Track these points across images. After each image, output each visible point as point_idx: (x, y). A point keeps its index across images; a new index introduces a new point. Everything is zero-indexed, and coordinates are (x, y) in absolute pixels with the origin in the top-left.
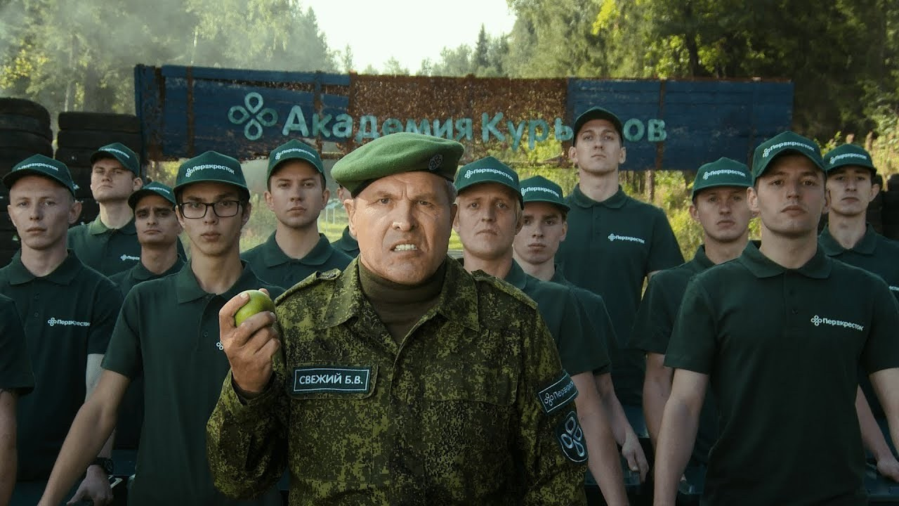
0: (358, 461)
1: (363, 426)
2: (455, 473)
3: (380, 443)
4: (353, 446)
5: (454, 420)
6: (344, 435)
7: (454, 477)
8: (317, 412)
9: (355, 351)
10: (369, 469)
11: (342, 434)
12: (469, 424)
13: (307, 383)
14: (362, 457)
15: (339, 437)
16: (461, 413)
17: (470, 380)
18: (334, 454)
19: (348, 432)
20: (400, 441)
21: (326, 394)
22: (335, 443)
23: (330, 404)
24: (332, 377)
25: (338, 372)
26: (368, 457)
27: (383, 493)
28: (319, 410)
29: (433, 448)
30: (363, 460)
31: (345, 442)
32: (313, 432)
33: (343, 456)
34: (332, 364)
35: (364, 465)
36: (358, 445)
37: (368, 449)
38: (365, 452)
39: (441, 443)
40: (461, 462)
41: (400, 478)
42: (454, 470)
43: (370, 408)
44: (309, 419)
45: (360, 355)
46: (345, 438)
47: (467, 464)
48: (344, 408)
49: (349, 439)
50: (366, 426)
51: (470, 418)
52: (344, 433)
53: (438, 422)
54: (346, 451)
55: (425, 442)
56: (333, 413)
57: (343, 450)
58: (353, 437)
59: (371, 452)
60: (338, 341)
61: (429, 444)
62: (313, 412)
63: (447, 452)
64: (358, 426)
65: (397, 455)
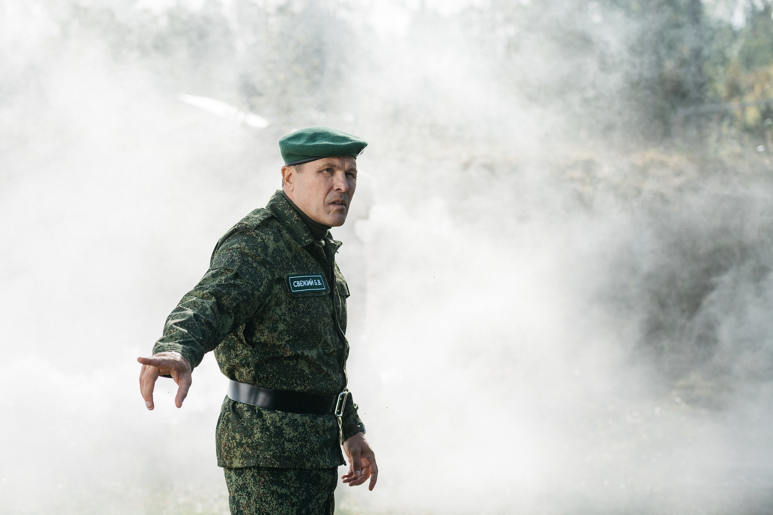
25: (311, 278)
32: (306, 318)
45: (313, 265)
60: (300, 256)
62: (304, 305)
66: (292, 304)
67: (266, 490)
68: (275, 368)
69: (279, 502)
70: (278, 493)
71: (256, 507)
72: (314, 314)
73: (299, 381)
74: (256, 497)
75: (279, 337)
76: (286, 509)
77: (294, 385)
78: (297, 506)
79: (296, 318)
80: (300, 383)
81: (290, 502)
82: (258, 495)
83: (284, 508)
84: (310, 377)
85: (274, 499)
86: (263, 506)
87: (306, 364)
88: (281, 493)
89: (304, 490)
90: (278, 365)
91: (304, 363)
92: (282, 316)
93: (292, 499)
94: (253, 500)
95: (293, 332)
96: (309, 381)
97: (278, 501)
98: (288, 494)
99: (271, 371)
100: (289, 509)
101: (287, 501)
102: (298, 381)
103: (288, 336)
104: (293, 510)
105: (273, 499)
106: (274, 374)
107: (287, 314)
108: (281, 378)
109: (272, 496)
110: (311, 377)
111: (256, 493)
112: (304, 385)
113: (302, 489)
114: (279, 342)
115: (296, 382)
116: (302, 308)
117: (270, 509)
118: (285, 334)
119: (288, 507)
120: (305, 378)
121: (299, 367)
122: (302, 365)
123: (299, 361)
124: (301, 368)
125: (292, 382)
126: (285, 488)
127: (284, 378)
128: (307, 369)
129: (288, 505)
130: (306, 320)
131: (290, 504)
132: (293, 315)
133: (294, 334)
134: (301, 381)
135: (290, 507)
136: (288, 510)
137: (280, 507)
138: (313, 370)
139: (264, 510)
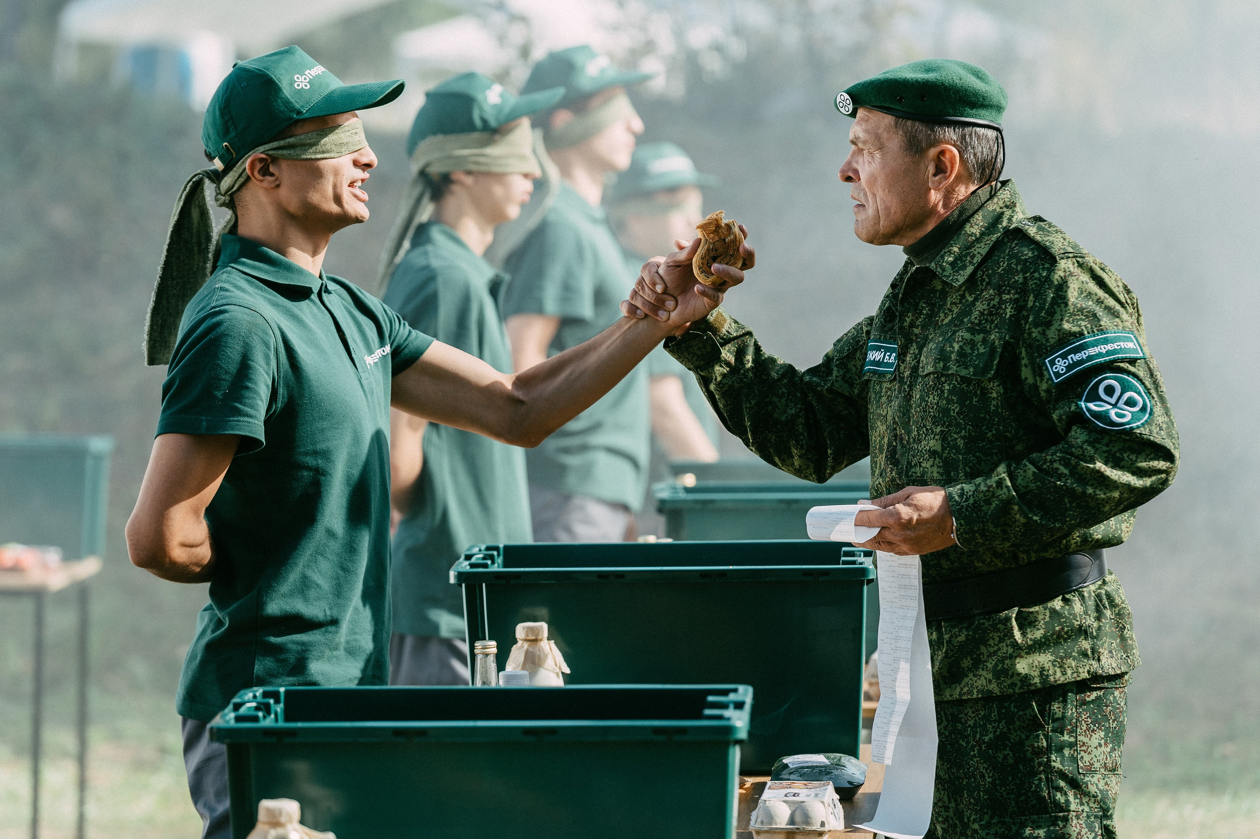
2: (931, 460)
5: (931, 397)
7: (932, 466)
12: (944, 402)
16: (938, 389)
17: (948, 349)
39: (920, 426)
40: (938, 448)
42: (931, 458)
47: (946, 452)
51: (946, 395)
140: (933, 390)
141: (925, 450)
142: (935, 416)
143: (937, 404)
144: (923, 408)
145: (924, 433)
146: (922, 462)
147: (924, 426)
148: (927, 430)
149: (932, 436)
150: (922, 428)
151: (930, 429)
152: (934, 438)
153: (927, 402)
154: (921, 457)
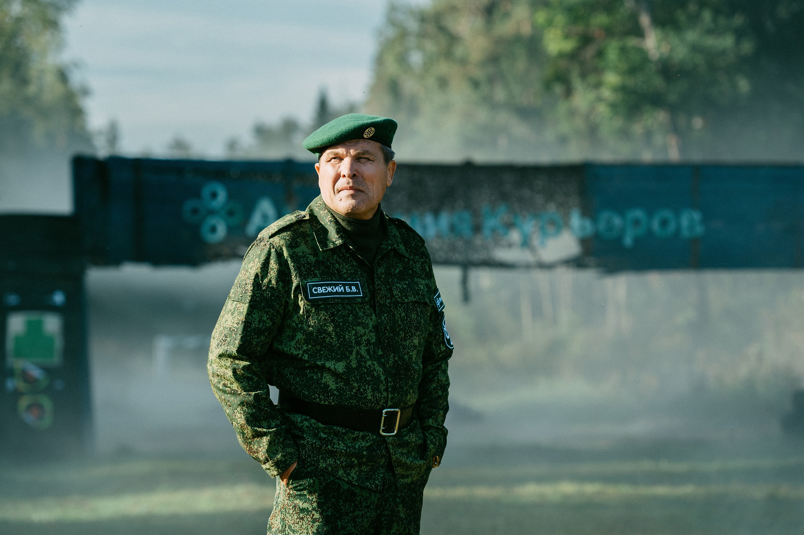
0: (362, 345)
1: (364, 321)
3: (374, 333)
4: (359, 335)
5: (413, 315)
6: (352, 328)
8: (330, 312)
9: (344, 269)
10: (371, 351)
11: (351, 326)
13: (319, 292)
14: (365, 343)
15: (349, 329)
18: (348, 341)
19: (355, 325)
20: (386, 331)
21: (336, 300)
22: (347, 333)
23: (340, 307)
24: (337, 288)
25: (340, 284)
26: (368, 342)
27: (381, 368)
28: (332, 310)
29: (403, 335)
30: (366, 344)
31: (354, 332)
33: (354, 342)
34: (334, 278)
35: (367, 348)
36: (362, 334)
37: (368, 337)
38: (366, 339)
39: (407, 331)
41: (391, 357)
43: (365, 309)
44: (323, 318)
46: (353, 329)
48: (349, 309)
49: (356, 330)
50: (365, 321)
52: (352, 326)
53: (405, 317)
54: (355, 338)
55: (398, 331)
56: (343, 313)
57: (353, 338)
58: (359, 328)
59: (370, 339)
61: (401, 333)
63: (410, 337)
64: (360, 321)
65: (386, 341)
66: (311, 311)
67: (290, 501)
68: (298, 380)
69: (299, 517)
70: (299, 507)
71: (281, 518)
72: (339, 323)
73: (323, 397)
74: (281, 507)
75: (297, 346)
76: (306, 525)
77: (317, 400)
78: (319, 522)
79: (315, 326)
80: (323, 398)
81: (312, 518)
82: (283, 505)
83: (304, 524)
84: (336, 393)
85: (296, 513)
86: (287, 518)
87: (332, 378)
88: (302, 507)
89: (330, 505)
90: (302, 377)
91: (329, 378)
92: (299, 324)
93: (313, 515)
94: (279, 510)
95: (312, 341)
96: (334, 397)
97: (299, 515)
98: (310, 509)
99: (294, 383)
100: (309, 524)
101: (308, 516)
102: (321, 396)
103: (306, 346)
104: (314, 526)
105: (294, 512)
106: (297, 386)
107: (305, 322)
108: (303, 391)
109: (295, 510)
110: (338, 394)
111: (282, 504)
112: (327, 401)
113: (327, 505)
114: (296, 351)
115: (319, 397)
116: (324, 316)
117: (293, 522)
118: (303, 343)
119: (308, 522)
120: (330, 394)
121: (323, 381)
122: (327, 380)
123: (324, 375)
124: (325, 382)
125: (315, 397)
126: (307, 503)
127: (306, 391)
128: (333, 385)
129: (309, 521)
130: (328, 329)
131: (311, 519)
132: (312, 323)
133: (313, 344)
134: (324, 396)
135: (311, 522)
136: (308, 526)
137: (301, 522)
138: (342, 386)
139: (287, 522)
140: (413, 311)
141: (411, 345)
142: (416, 326)
143: (416, 319)
144: (409, 321)
145: (409, 335)
146: (409, 352)
147: (410, 332)
148: (412, 334)
149: (415, 337)
150: (408, 333)
151: (414, 333)
152: (416, 338)
153: (411, 317)
154: (409, 349)
